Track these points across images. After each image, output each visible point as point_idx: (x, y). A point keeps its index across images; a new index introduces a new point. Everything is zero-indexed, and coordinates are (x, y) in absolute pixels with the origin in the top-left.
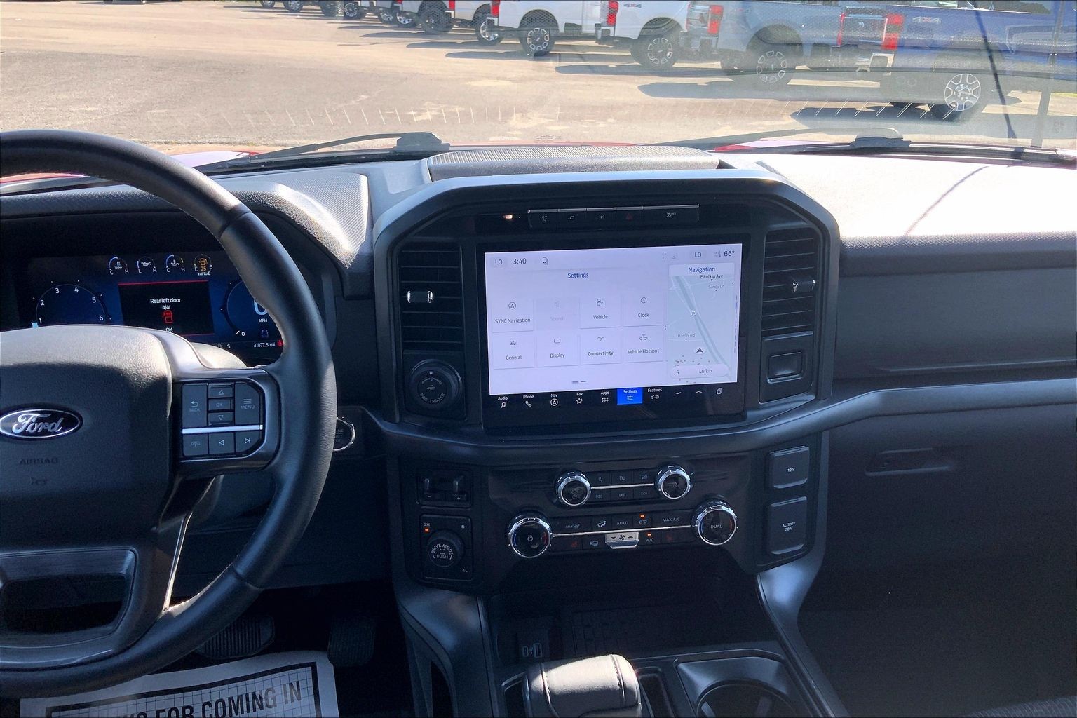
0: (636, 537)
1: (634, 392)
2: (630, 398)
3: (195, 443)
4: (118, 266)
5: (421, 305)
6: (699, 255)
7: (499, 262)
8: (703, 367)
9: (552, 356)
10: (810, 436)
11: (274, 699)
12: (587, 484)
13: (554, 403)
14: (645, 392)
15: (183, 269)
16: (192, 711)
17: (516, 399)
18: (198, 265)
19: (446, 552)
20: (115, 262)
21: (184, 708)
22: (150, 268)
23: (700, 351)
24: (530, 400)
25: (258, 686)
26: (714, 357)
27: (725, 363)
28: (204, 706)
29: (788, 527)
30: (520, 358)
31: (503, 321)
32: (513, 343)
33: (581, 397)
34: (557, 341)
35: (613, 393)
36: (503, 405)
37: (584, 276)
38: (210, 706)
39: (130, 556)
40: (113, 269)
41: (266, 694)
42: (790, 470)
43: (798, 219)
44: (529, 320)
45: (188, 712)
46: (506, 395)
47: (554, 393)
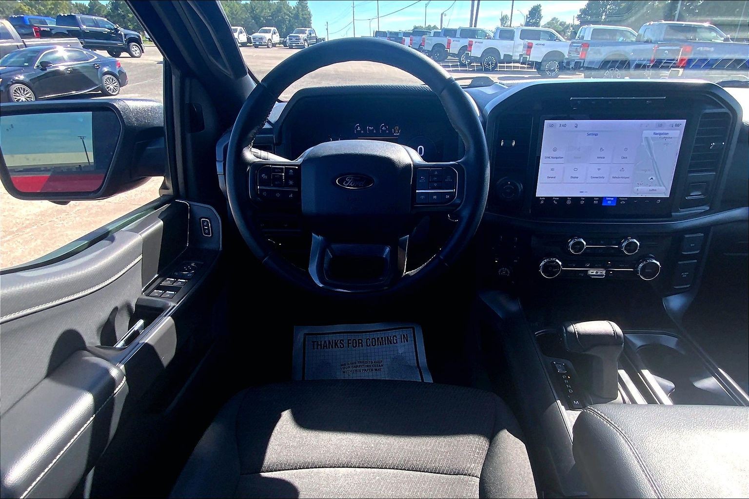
0: (604, 272)
1: (612, 199)
2: (609, 202)
3: (422, 197)
4: (359, 129)
5: (508, 146)
6: (661, 125)
7: (552, 126)
8: (651, 188)
9: (572, 177)
10: (705, 229)
11: (396, 340)
12: (585, 243)
13: (569, 202)
14: (618, 199)
15: (388, 132)
16: (362, 342)
17: (549, 199)
18: (394, 129)
19: (506, 272)
20: (357, 127)
21: (359, 340)
22: (373, 130)
23: (652, 179)
24: (556, 200)
25: (391, 334)
26: (659, 183)
27: (664, 186)
28: (367, 340)
29: (684, 275)
30: (555, 178)
31: (549, 158)
32: (552, 170)
33: (583, 200)
34: (576, 170)
35: (601, 199)
36: (542, 202)
37: (596, 135)
38: (369, 340)
39: (388, 249)
40: (357, 130)
41: (393, 338)
42: (692, 245)
43: (721, 107)
44: (562, 158)
45: (360, 341)
46: (544, 197)
47: (570, 197)
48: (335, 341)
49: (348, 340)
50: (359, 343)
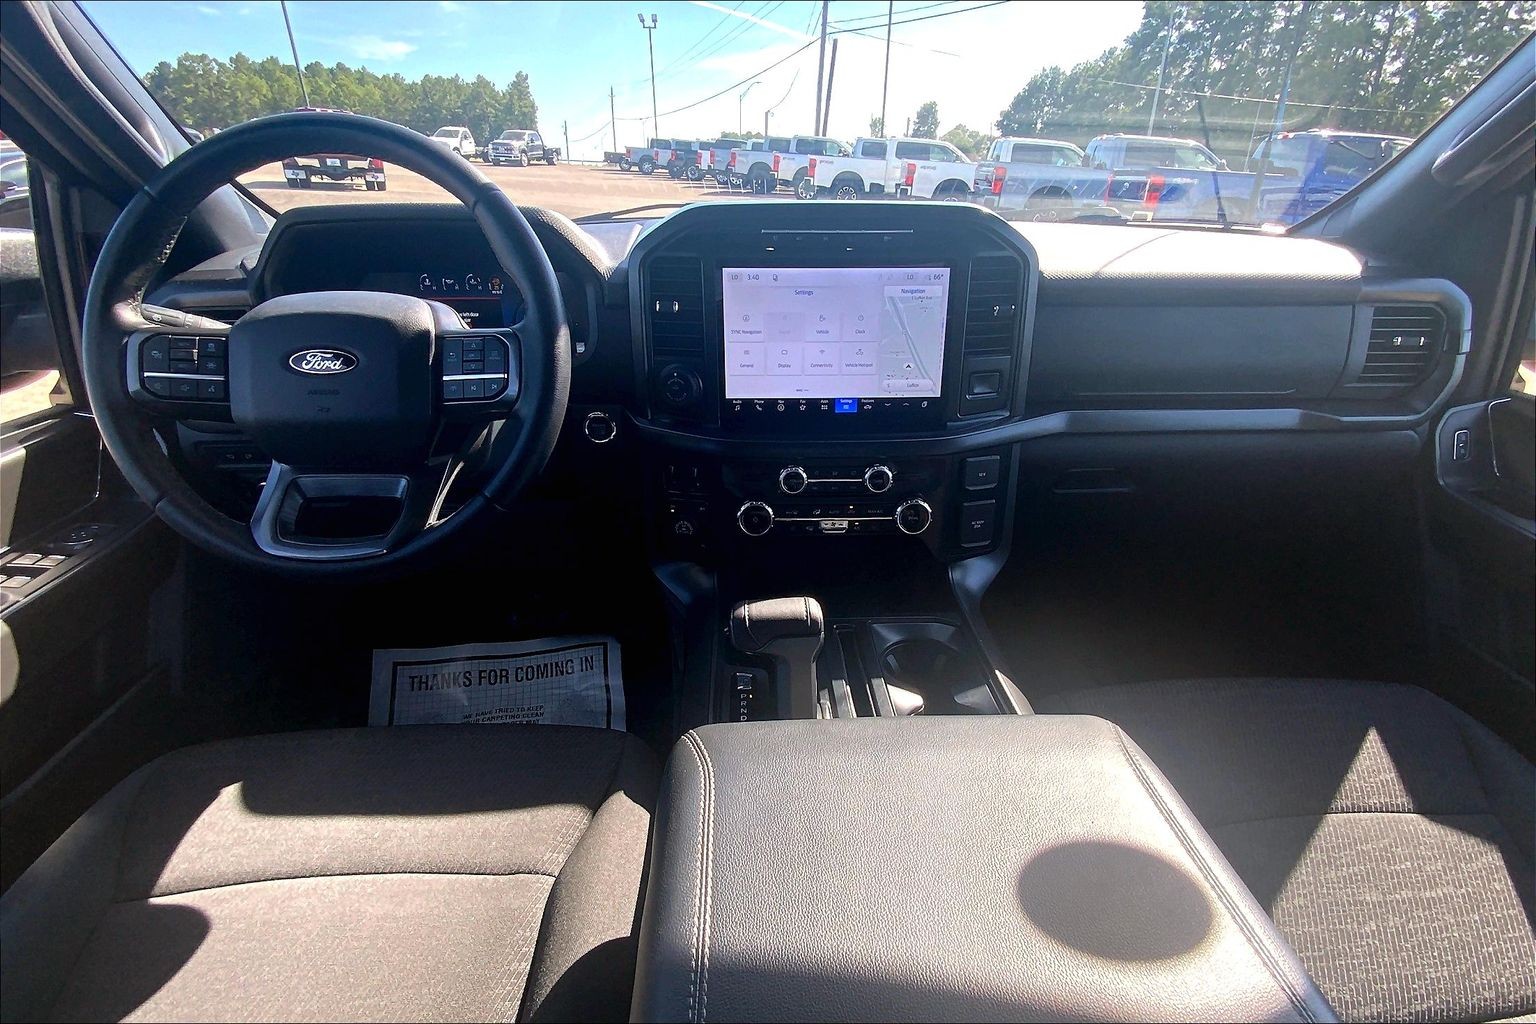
0: (845, 525)
1: (850, 401)
2: (846, 407)
3: (454, 388)
4: (427, 282)
5: (667, 313)
6: (911, 277)
7: (735, 277)
8: (910, 382)
9: (780, 365)
10: (1003, 448)
11: (572, 667)
12: (805, 475)
13: (781, 408)
14: (859, 402)
15: (480, 288)
16: (507, 673)
17: (748, 403)
18: (492, 284)
19: (687, 528)
20: (424, 279)
21: (501, 671)
22: (453, 285)
23: (909, 366)
24: (760, 405)
25: (560, 657)
26: (921, 373)
27: (930, 379)
28: (517, 672)
29: (977, 524)
30: (752, 366)
31: (738, 332)
32: (747, 352)
33: (803, 404)
34: (785, 352)
35: (832, 402)
36: (738, 408)
37: (810, 293)
38: (522, 670)
39: (403, 482)
40: (423, 285)
41: (567, 664)
42: (981, 475)
44: (760, 332)
45: (504, 673)
46: (740, 399)
47: (782, 399)
48: (454, 674)
49: (481, 672)
50: (501, 676)
